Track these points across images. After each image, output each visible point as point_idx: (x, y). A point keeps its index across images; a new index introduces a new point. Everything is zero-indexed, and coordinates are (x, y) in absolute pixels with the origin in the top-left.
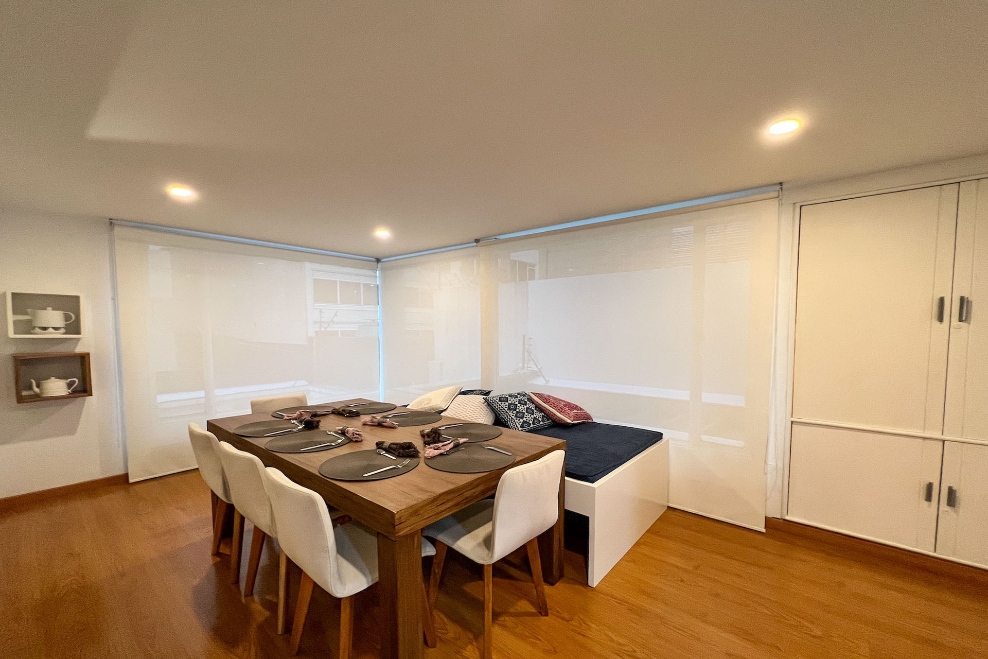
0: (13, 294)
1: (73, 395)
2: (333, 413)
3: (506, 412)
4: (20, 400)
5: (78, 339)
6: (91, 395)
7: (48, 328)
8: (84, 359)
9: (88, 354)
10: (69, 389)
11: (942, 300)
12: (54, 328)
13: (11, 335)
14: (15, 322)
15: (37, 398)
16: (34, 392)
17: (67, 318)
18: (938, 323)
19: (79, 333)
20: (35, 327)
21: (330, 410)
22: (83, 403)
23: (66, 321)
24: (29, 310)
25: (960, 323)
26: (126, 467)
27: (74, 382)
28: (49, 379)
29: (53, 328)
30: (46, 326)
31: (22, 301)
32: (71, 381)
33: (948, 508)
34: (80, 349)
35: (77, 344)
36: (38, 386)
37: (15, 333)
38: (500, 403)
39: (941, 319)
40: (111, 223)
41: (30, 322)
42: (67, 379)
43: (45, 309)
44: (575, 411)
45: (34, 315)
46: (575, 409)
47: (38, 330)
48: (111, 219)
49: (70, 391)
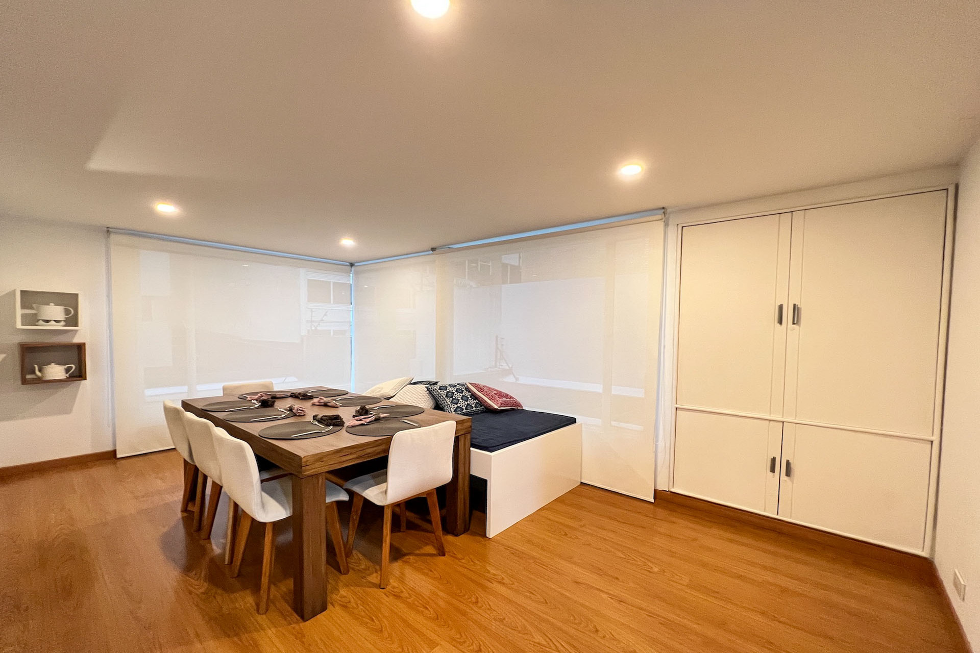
0: (22, 292)
1: (71, 379)
2: (291, 396)
3: (444, 399)
4: (24, 382)
5: (76, 331)
6: (86, 379)
7: (51, 321)
8: (80, 348)
9: (84, 344)
10: (67, 374)
11: (781, 307)
12: (56, 321)
13: (19, 325)
14: (23, 316)
15: (40, 381)
16: (36, 375)
17: (67, 312)
18: (779, 325)
19: (76, 325)
20: (39, 320)
21: (289, 394)
22: (79, 386)
23: (66, 315)
24: (34, 305)
25: (794, 325)
26: (115, 445)
27: (72, 367)
28: (50, 364)
29: (54, 321)
30: (48, 319)
31: (29, 298)
32: (68, 367)
33: (786, 478)
34: (77, 340)
35: (75, 334)
36: (40, 371)
37: (23, 325)
38: (439, 391)
39: (780, 322)
40: (108, 231)
41: (36, 315)
42: (65, 365)
43: (49, 305)
44: (504, 399)
45: (38, 310)
46: (505, 397)
47: (41, 322)
48: (108, 228)
49: (67, 375)
